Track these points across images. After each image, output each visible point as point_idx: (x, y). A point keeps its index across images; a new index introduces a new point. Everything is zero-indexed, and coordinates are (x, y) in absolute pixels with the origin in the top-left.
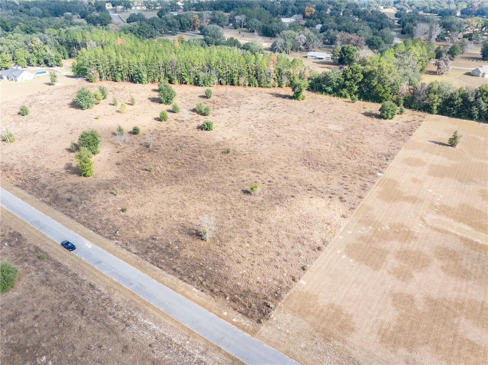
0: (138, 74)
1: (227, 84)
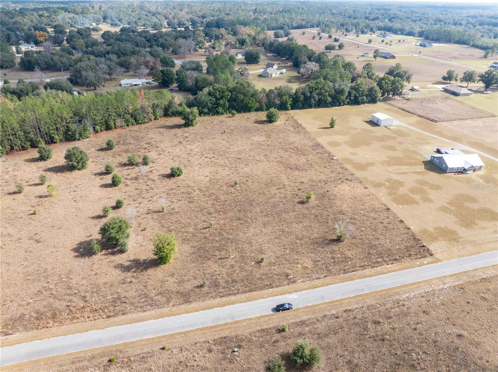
1: (101, 131)
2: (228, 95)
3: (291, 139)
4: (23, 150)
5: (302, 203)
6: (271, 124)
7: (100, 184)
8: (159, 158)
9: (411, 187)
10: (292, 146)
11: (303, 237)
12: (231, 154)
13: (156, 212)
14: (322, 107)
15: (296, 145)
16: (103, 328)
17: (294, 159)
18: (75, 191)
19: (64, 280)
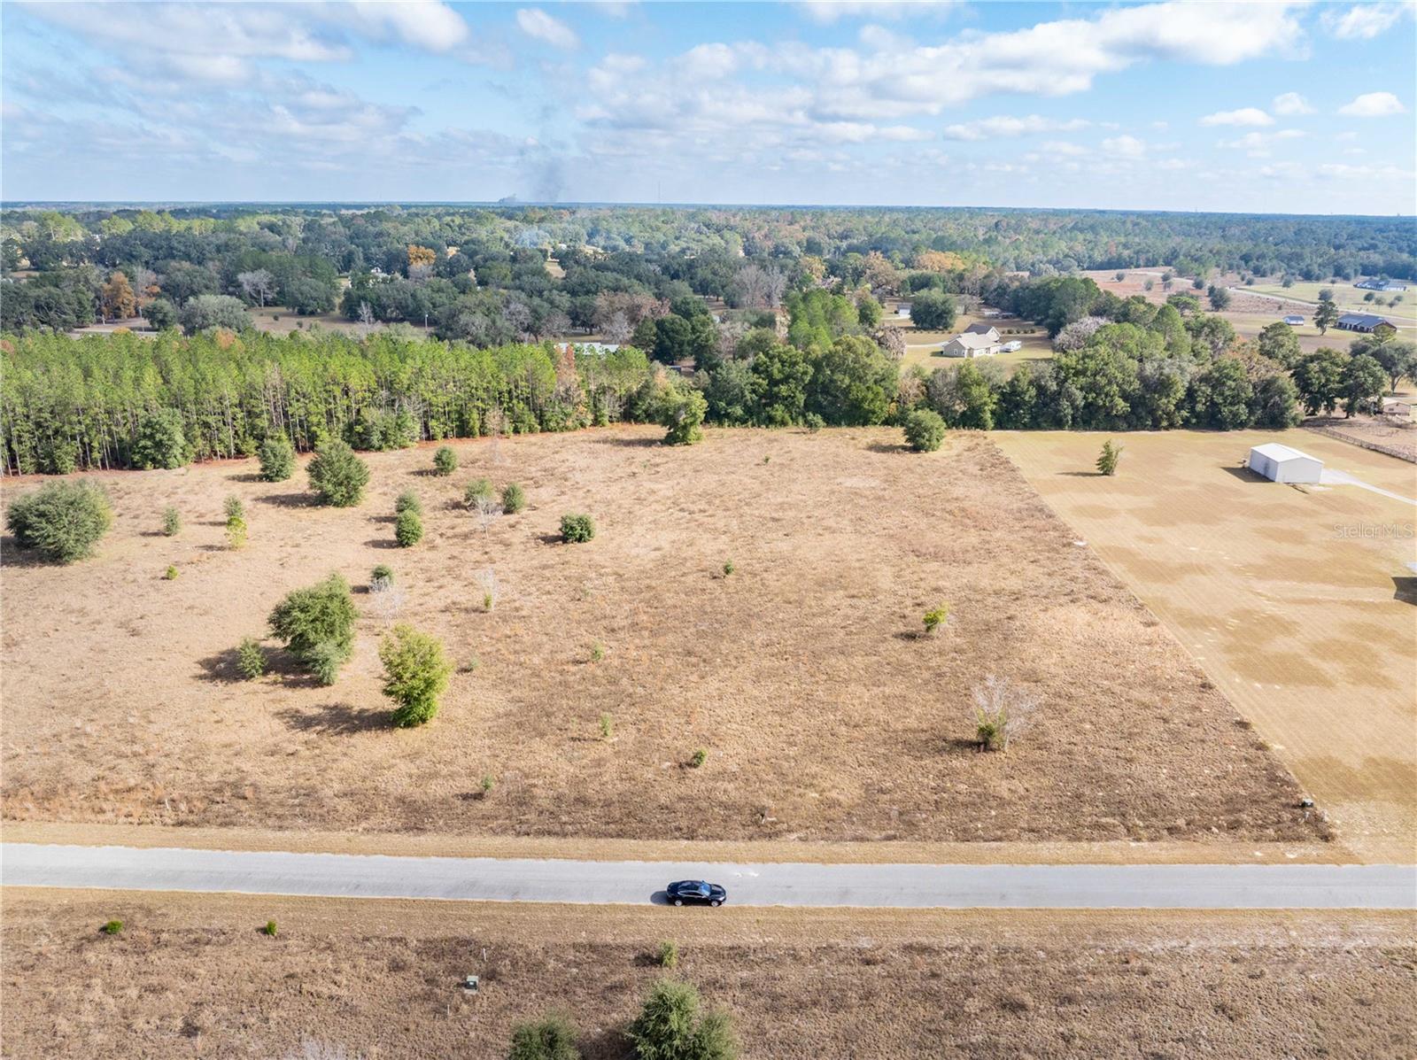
0: (151, 437)
1: (445, 436)
2: (805, 373)
3: (958, 491)
4: (236, 458)
5: (911, 637)
6: (915, 456)
7: (369, 539)
8: (554, 501)
9: (1321, 639)
10: (952, 506)
11: (867, 720)
12: (757, 509)
13: (467, 610)
14: (1097, 429)
15: (966, 504)
16: (145, 847)
17: (941, 535)
18: (297, 546)
19: (131, 720)
